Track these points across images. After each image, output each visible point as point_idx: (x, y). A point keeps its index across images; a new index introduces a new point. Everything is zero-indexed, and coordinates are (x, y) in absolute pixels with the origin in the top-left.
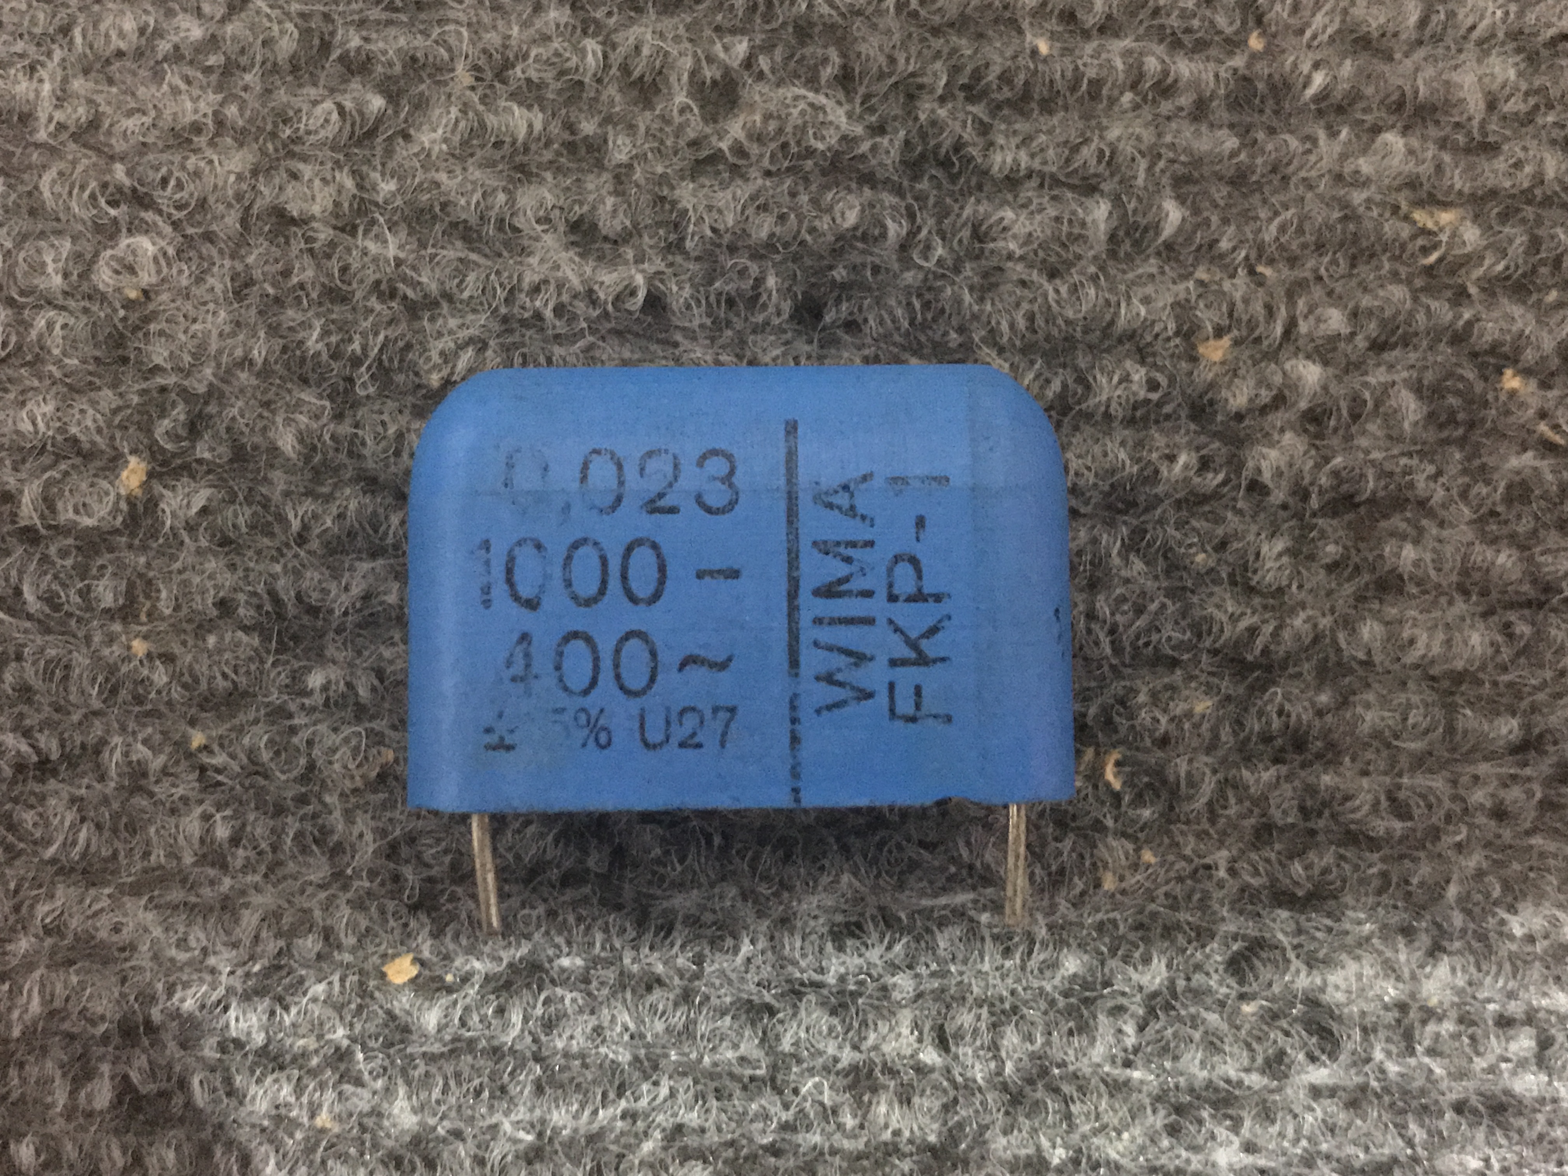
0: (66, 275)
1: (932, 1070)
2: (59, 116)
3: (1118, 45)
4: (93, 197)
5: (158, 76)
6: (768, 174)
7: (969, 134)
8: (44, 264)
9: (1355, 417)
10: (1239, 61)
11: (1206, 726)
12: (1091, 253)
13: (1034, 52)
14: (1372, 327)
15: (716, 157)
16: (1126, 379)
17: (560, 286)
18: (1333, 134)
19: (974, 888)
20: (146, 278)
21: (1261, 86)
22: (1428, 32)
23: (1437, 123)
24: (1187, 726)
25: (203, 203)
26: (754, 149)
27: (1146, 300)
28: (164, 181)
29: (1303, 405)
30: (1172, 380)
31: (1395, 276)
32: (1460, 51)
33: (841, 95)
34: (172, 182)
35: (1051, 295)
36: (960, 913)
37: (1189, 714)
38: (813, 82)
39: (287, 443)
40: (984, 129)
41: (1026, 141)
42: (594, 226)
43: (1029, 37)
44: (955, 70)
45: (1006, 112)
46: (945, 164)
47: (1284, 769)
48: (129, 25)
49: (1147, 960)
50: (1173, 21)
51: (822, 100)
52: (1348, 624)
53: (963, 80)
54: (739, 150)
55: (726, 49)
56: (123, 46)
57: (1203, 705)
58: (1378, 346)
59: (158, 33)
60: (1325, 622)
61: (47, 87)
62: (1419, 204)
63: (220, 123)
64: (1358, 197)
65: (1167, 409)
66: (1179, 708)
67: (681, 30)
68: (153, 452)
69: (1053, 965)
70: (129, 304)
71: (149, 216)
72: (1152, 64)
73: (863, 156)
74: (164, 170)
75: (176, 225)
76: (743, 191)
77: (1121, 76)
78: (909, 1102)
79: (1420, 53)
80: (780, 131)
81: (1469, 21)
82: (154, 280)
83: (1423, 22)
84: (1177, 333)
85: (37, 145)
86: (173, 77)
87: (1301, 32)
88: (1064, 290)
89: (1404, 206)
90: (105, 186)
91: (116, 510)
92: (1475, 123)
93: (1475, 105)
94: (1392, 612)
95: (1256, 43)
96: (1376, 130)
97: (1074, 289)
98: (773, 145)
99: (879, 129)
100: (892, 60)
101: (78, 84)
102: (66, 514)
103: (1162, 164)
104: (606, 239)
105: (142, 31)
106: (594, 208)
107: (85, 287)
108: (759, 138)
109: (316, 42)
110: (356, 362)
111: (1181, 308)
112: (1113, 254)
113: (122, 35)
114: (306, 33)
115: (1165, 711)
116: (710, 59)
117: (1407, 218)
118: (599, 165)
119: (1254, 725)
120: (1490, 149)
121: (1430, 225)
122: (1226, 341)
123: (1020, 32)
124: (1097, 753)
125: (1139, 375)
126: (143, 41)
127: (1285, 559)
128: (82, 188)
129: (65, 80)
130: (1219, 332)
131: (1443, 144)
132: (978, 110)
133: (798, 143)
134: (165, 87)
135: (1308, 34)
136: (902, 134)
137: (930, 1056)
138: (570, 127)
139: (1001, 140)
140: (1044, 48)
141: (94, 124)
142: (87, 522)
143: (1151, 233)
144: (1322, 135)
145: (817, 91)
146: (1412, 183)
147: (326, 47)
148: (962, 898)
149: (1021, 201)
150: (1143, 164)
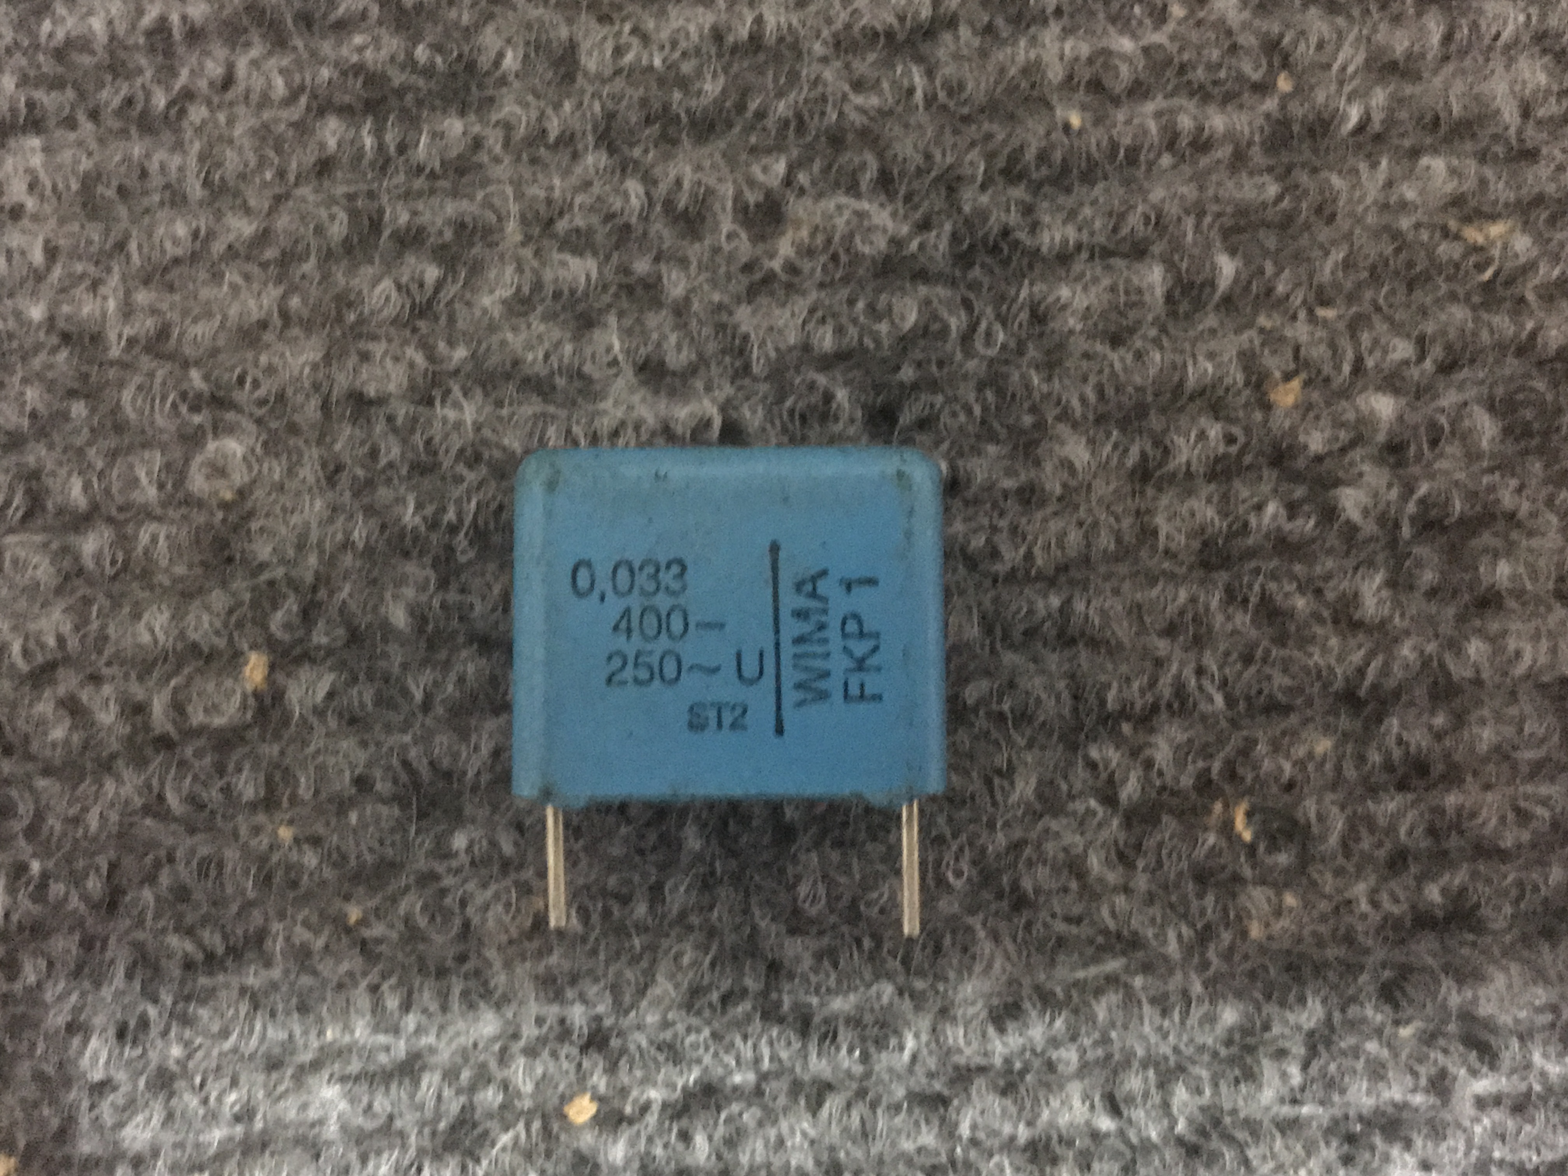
0: (161, 486)
1: (1107, 1135)
2: (128, 331)
3: (1150, 107)
4: (174, 405)
5: (217, 277)
6: (822, 285)
7: (1014, 218)
8: (136, 480)
9: (1434, 443)
10: (1270, 104)
11: (1328, 766)
12: (1150, 318)
13: (1067, 127)
14: (1437, 352)
15: (769, 278)
16: (1202, 435)
17: (637, 428)
18: (1374, 165)
19: (1124, 953)
20: (239, 477)
21: (1296, 128)
22: (1453, 47)
23: (1473, 136)
24: (1311, 767)
25: (281, 397)
26: (806, 265)
27: (1211, 356)
28: (241, 381)
29: (1381, 437)
30: (1247, 430)
31: (1453, 297)
32: (1488, 60)
33: (883, 197)
34: (249, 380)
35: (1118, 366)
36: (1112, 980)
37: (1310, 755)
38: (853, 190)
39: (399, 617)
40: (1028, 210)
41: (1072, 215)
42: (662, 363)
43: (1059, 112)
44: (990, 157)
45: (1046, 189)
46: (995, 250)
47: (1410, 797)
48: (181, 230)
49: (1302, 1000)
50: (1200, 74)
51: (865, 205)
52: (1455, 646)
53: (1001, 162)
54: (791, 269)
55: (765, 169)
56: (179, 252)
57: (1324, 745)
58: (1447, 368)
59: (211, 235)
60: (1431, 648)
61: (112, 304)
62: (1467, 220)
63: (285, 315)
64: (1405, 223)
65: (1248, 459)
66: (1300, 751)
67: (718, 157)
68: (271, 644)
69: (1211, 1019)
70: (225, 506)
71: (230, 416)
72: (1185, 122)
73: (913, 256)
74: (238, 371)
75: (259, 422)
76: (801, 305)
77: (1156, 140)
78: (1089, 1168)
79: (1449, 68)
80: (829, 241)
81: (1493, 31)
82: (246, 479)
83: (1448, 38)
84: (1247, 384)
85: (112, 363)
86: (232, 276)
87: (1329, 66)
88: (1129, 357)
89: (1453, 225)
90: (184, 396)
91: (244, 707)
92: (1512, 131)
93: (1510, 115)
94: (1494, 626)
95: (1284, 84)
96: (1415, 153)
97: (1139, 356)
98: (823, 259)
99: (924, 225)
100: (928, 157)
101: (142, 297)
102: (197, 717)
103: (1208, 219)
104: (674, 374)
105: (195, 234)
106: (659, 345)
107: (180, 495)
108: (810, 252)
109: (366, 222)
110: (453, 529)
111: (1247, 359)
112: (1173, 314)
113: (176, 242)
114: (354, 214)
115: (1288, 756)
116: (752, 183)
117: (1457, 237)
118: (657, 303)
119: (1375, 757)
120: (1530, 155)
121: (1480, 240)
122: (1296, 384)
123: (1050, 107)
124: (1226, 806)
125: (1215, 431)
126: (198, 244)
127: (1385, 593)
128: (164, 398)
129: (128, 293)
130: (1288, 377)
131: (1483, 157)
132: (1018, 192)
133: (848, 250)
134: (225, 288)
135: (1336, 67)
136: (948, 227)
137: (1106, 1123)
138: (625, 270)
139: (1047, 219)
140: (1076, 121)
141: (163, 333)
142: (218, 721)
143: (1208, 290)
144: (1363, 166)
145: (858, 196)
146: (1457, 201)
147: (376, 225)
148: (1113, 965)
149: (1073, 274)
150: (1189, 223)
